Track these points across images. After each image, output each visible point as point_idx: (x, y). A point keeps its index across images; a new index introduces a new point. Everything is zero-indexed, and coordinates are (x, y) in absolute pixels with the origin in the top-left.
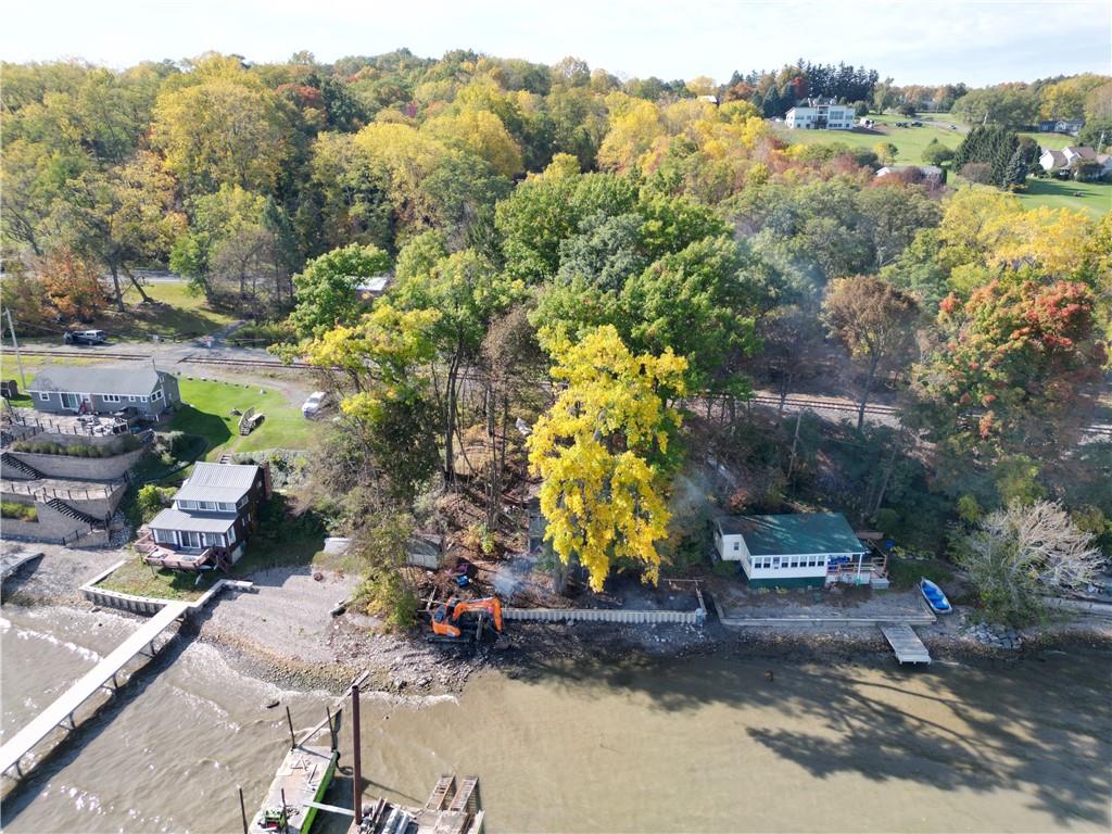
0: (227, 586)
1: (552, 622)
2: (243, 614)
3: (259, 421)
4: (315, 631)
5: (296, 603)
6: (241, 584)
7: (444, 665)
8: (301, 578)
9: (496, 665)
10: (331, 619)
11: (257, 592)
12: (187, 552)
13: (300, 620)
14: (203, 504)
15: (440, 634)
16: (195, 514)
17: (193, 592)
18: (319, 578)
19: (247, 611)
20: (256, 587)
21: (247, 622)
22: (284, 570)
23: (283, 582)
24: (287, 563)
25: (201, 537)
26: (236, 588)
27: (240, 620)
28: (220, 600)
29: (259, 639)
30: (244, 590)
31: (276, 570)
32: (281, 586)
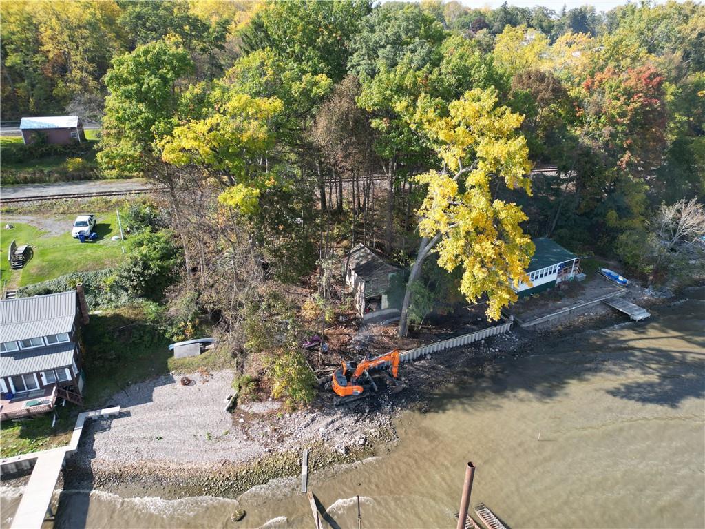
0: (91, 418)
1: (414, 360)
2: (130, 440)
3: (28, 253)
4: (224, 431)
5: (181, 411)
6: (105, 412)
7: (364, 420)
8: (167, 388)
9: (403, 407)
10: (230, 415)
11: (128, 414)
12: (26, 397)
13: (199, 426)
14: (26, 342)
15: (346, 396)
16: (18, 355)
17: (55, 435)
18: (187, 382)
19: (132, 435)
20: (124, 410)
21: (143, 446)
22: (143, 385)
23: (151, 396)
24: (142, 378)
25: (39, 377)
26: (101, 417)
27: (133, 446)
28: (93, 434)
29: (168, 458)
30: (112, 417)
31: (134, 388)
32: (151, 400)
